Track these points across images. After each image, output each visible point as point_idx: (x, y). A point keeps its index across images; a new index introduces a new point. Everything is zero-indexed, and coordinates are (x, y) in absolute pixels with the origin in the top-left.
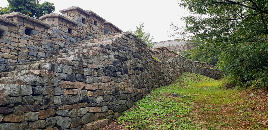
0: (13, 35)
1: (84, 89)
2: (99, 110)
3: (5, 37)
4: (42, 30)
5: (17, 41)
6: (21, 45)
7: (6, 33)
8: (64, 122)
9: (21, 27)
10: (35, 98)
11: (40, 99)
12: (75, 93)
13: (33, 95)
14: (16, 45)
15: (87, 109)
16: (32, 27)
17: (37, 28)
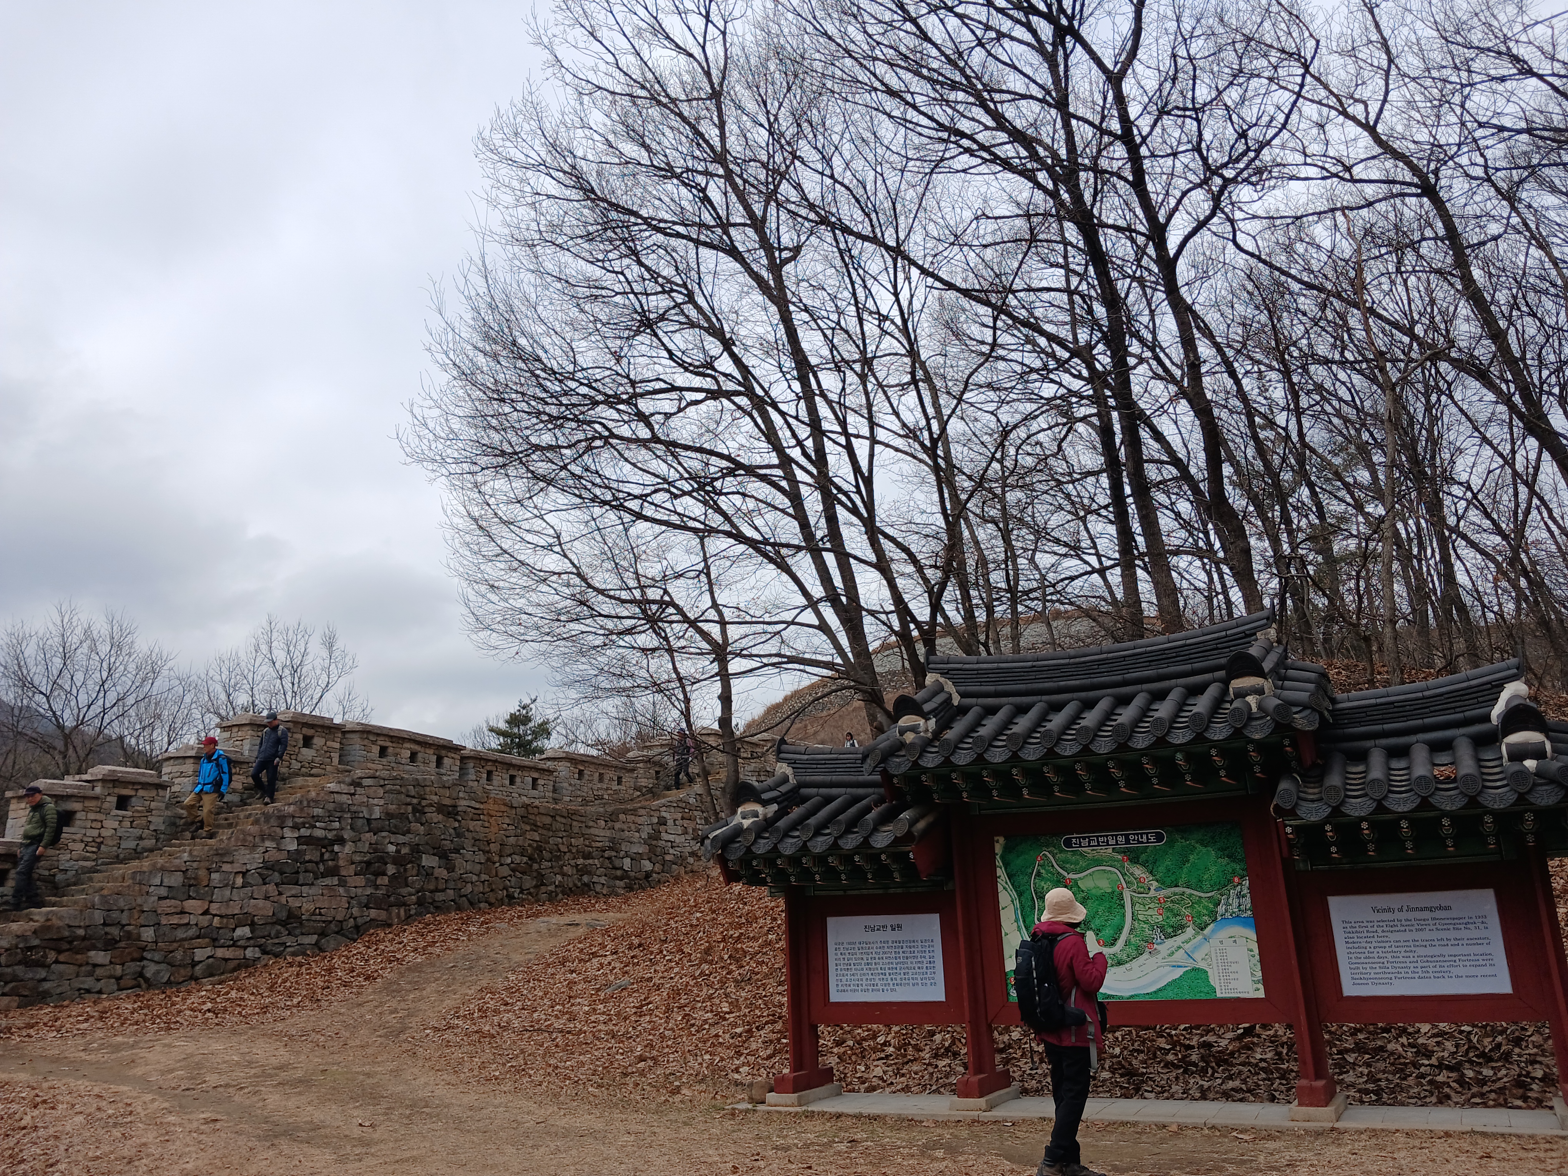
0: (92, 816)
1: (206, 912)
2: (239, 953)
3: (78, 823)
4: (153, 793)
5: (99, 825)
6: (104, 833)
7: (79, 815)
8: (158, 972)
9: (109, 799)
10: (107, 929)
11: (115, 931)
12: (186, 921)
13: (105, 924)
14: (95, 833)
15: (209, 951)
16: (132, 793)
17: (141, 793)
